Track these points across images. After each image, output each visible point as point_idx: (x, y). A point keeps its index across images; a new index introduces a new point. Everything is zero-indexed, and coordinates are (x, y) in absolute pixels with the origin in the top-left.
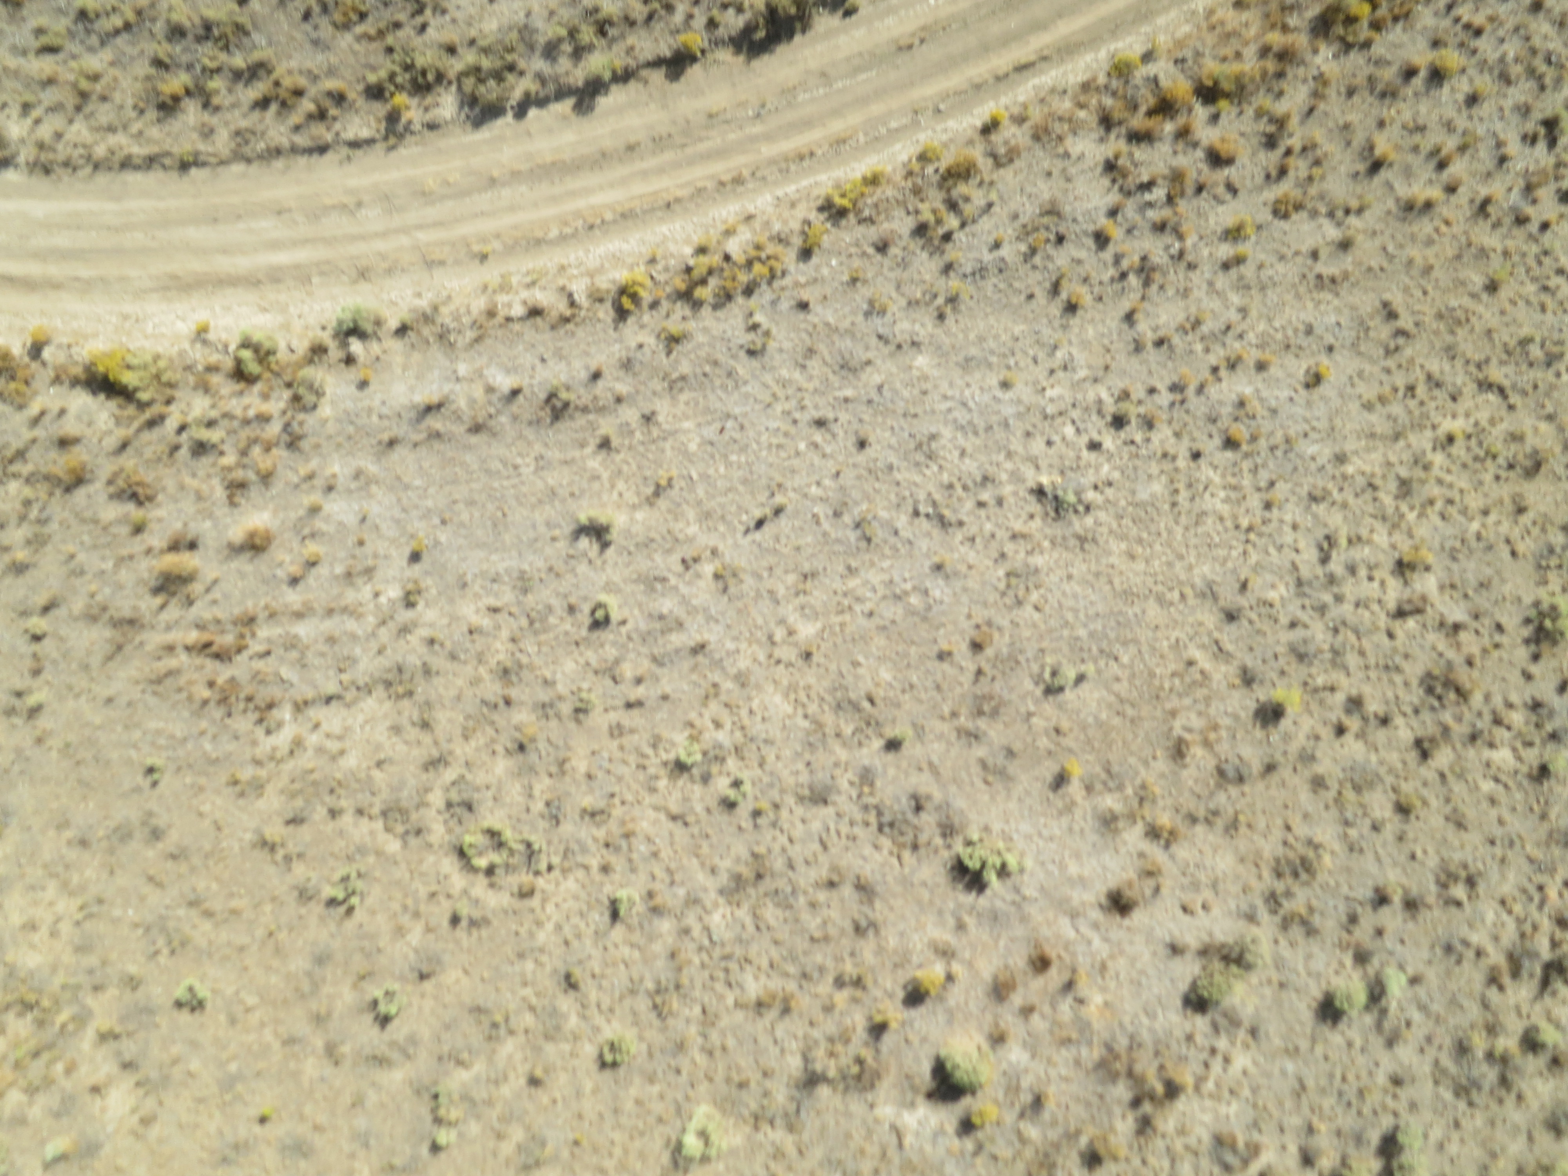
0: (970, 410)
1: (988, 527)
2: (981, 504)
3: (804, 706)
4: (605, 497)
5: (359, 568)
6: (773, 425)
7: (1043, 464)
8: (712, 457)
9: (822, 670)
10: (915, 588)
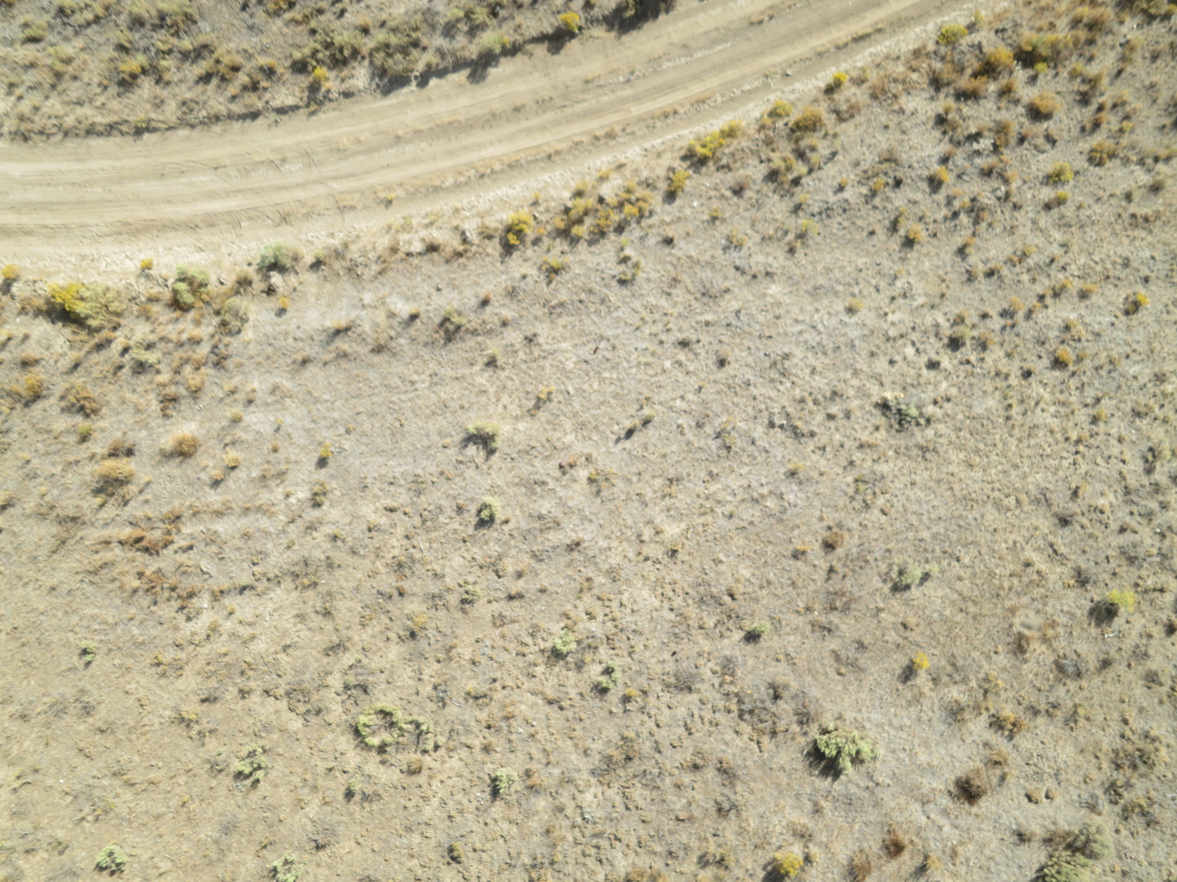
0: (820, 333)
1: (837, 437)
2: (831, 417)
3: (670, 599)
4: (491, 410)
5: (273, 472)
6: (642, 345)
7: (886, 380)
8: (587, 374)
9: (686, 567)
10: (771, 492)
